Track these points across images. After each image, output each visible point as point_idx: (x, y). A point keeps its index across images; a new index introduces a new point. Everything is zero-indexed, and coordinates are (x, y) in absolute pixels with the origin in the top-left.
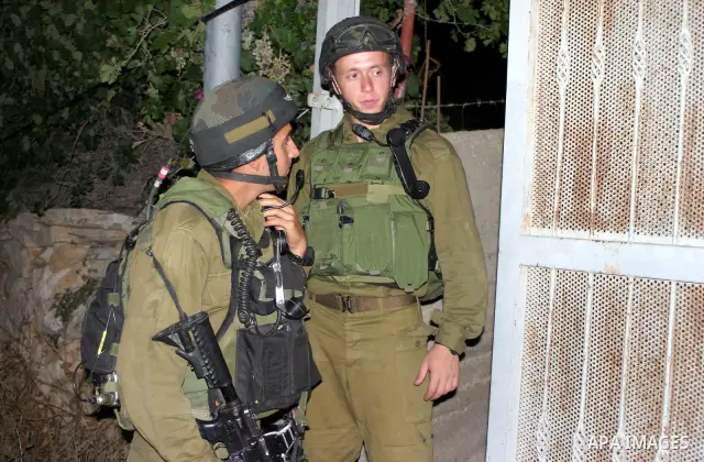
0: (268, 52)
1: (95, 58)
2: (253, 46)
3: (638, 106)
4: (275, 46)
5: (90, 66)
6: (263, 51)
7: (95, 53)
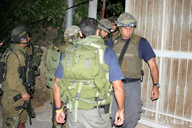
0: (78, 16)
1: (39, 15)
2: (75, 14)
3: (145, 29)
4: (79, 14)
5: (38, 16)
6: (77, 15)
7: (39, 14)
